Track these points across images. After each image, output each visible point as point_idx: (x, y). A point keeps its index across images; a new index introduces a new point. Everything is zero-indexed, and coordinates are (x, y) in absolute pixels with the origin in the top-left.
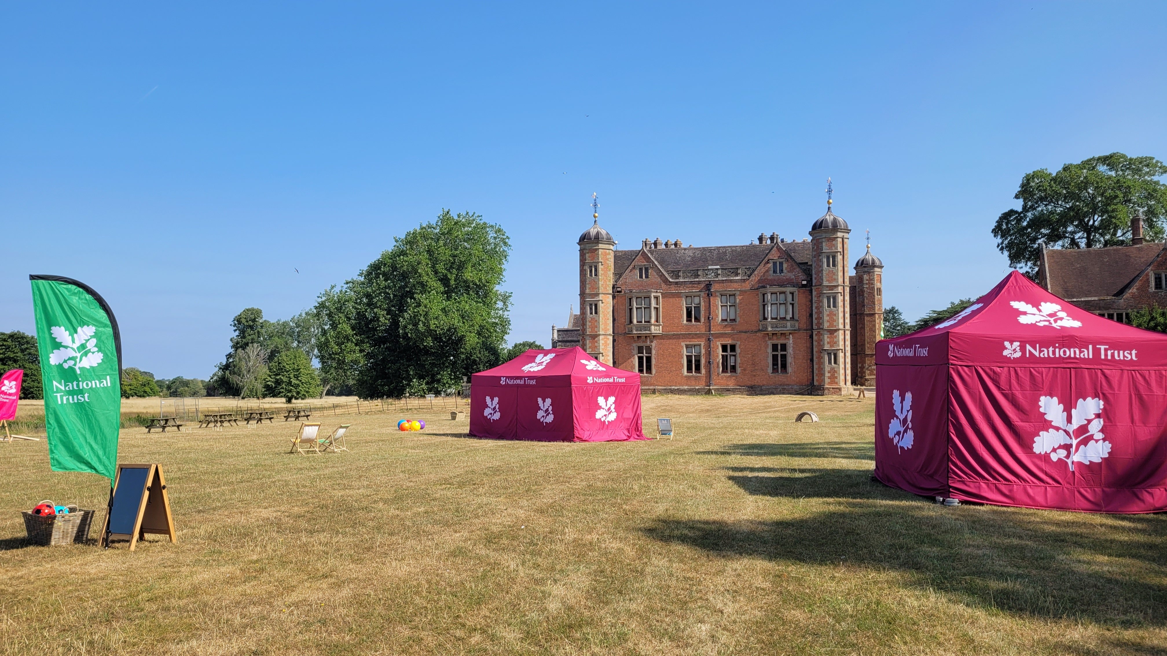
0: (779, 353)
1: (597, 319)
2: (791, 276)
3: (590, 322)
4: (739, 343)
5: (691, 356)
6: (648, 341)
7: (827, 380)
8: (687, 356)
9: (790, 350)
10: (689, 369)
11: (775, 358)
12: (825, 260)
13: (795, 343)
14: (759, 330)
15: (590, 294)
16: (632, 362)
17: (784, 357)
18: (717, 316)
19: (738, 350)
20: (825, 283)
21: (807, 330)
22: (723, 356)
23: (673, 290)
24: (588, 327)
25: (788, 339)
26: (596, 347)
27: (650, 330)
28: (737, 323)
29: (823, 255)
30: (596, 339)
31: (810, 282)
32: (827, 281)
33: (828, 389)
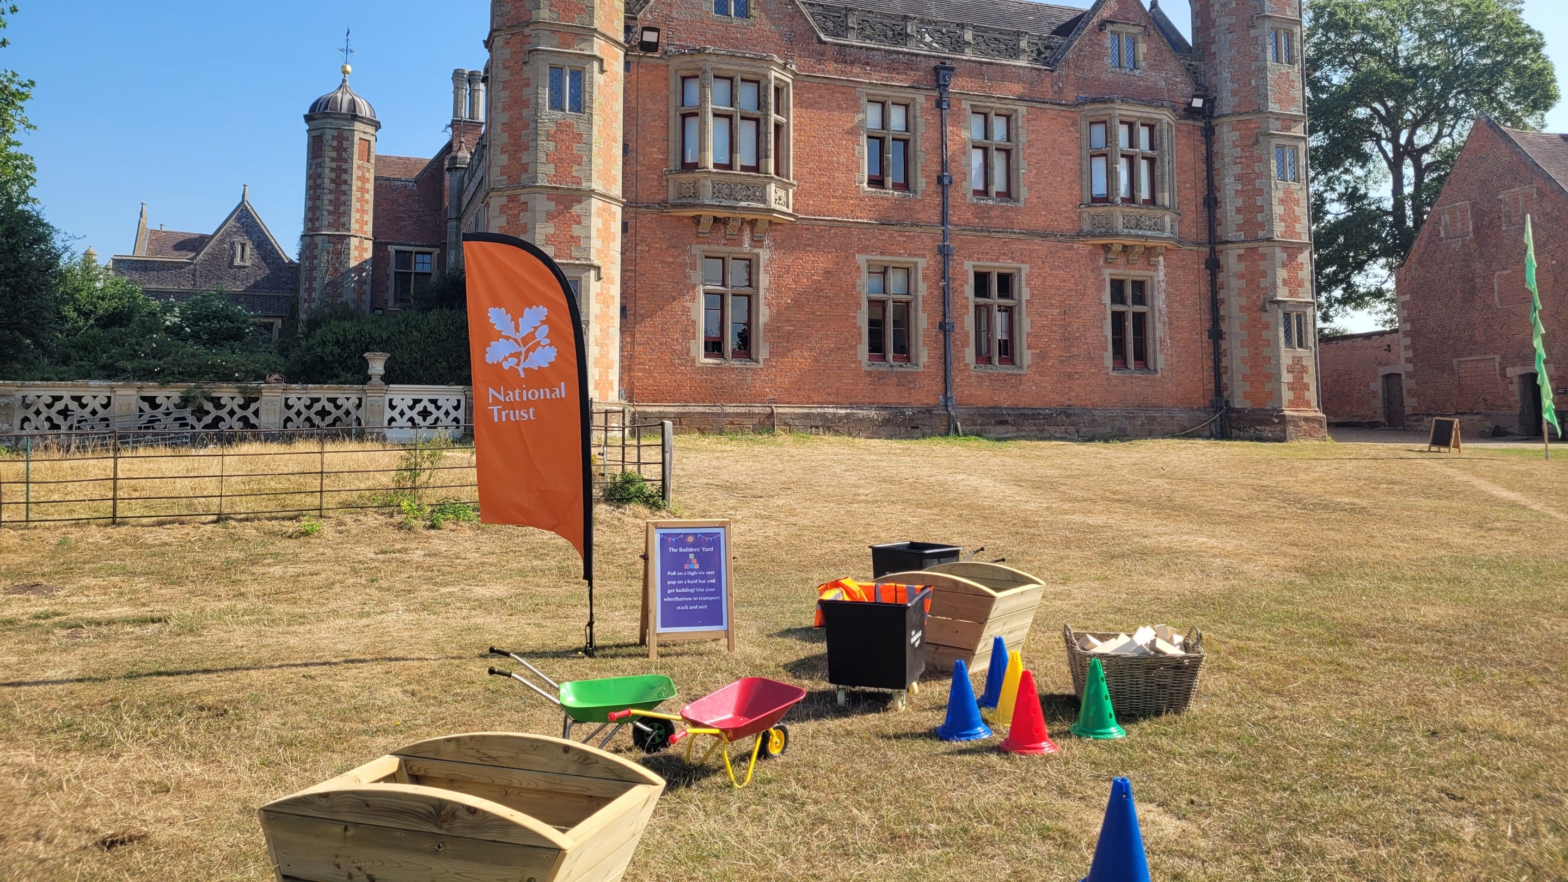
0: (1130, 309)
1: (582, 128)
2: (1158, 79)
3: (549, 137)
4: (1025, 268)
5: (883, 303)
6: (746, 238)
7: (1287, 395)
8: (871, 302)
9: (1159, 301)
10: (877, 346)
11: (1118, 319)
12: (1270, 41)
13: (1170, 280)
14: (1080, 234)
15: (554, 30)
16: (686, 311)
17: (1140, 319)
18: (965, 175)
19: (1023, 291)
20: (1273, 107)
21: (1198, 244)
22: (977, 307)
23: (831, 70)
24: (542, 157)
25: (1155, 266)
26: (575, 240)
27: (763, 199)
28: (1021, 205)
29: (1268, 25)
30: (576, 209)
31: (1210, 102)
32: (1280, 101)
33: (1295, 421)
